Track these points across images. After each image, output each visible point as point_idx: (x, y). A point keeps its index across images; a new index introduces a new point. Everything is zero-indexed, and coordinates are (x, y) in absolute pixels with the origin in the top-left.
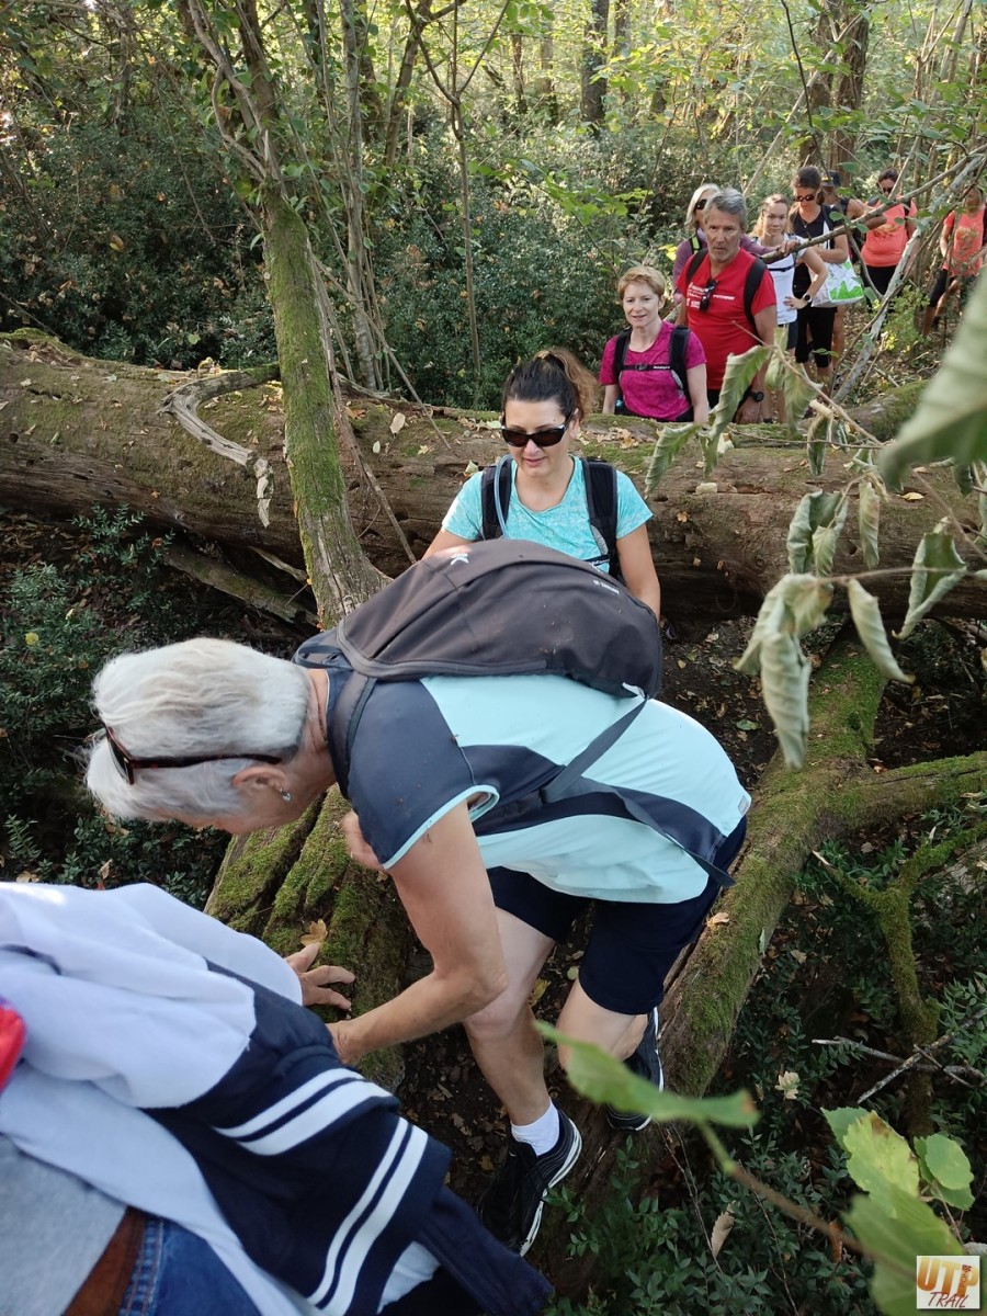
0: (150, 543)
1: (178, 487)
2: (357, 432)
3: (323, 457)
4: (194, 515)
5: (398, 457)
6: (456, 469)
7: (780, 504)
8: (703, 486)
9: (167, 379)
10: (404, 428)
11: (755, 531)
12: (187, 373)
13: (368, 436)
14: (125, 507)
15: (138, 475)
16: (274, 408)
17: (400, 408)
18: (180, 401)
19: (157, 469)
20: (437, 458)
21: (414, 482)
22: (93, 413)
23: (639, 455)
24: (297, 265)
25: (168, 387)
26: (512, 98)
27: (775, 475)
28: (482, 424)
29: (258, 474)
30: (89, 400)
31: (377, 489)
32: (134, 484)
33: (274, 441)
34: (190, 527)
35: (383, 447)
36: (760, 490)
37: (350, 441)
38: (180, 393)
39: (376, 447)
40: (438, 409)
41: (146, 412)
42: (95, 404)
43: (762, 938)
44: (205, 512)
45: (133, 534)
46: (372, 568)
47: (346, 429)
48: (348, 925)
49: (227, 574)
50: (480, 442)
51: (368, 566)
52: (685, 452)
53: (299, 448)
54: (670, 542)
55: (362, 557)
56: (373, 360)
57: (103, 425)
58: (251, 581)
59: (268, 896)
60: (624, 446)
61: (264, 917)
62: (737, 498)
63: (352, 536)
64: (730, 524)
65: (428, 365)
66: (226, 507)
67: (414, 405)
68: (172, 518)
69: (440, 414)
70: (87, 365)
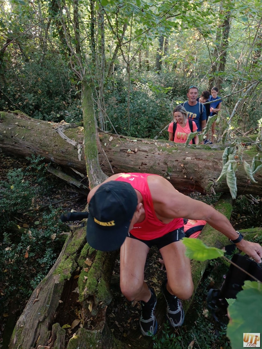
0: (45, 165)
1: (53, 151)
2: (101, 140)
3: (93, 145)
4: (56, 159)
5: (111, 147)
6: (125, 151)
7: (207, 163)
8: (187, 158)
9: (53, 125)
10: (112, 140)
11: (200, 170)
12: (58, 123)
13: (103, 141)
14: (39, 155)
15: (44, 148)
16: (80, 133)
17: (111, 135)
18: (59, 129)
19: (48, 146)
20: (121, 148)
21: (114, 153)
22: (33, 132)
23: (171, 150)
24: (89, 99)
25: (53, 126)
26: (138, 64)
27: (205, 156)
28: (132, 140)
29: (78, 148)
30: (32, 128)
31: (105, 154)
32: (42, 150)
33: (79, 141)
34: (55, 162)
35: (107, 144)
36: (202, 160)
37: (99, 142)
38: (60, 127)
39: (105, 144)
40: (121, 136)
41: (47, 132)
42: (34, 130)
43: (202, 272)
44: (60, 158)
45: (41, 162)
46: (103, 173)
47: (98, 139)
48: (99, 260)
49: (63, 174)
50: (131, 144)
51: (102, 173)
52: (183, 150)
53: (87, 143)
54: (179, 171)
55: (101, 170)
56: (103, 124)
57: (36, 135)
58: (69, 177)
59: (79, 251)
60: (167, 147)
61: (78, 257)
62: (196, 161)
63: (99, 165)
64: (194, 168)
65: (117, 126)
66: (65, 157)
67: (116, 135)
68: (51, 159)
69: (122, 137)
70: (32, 120)
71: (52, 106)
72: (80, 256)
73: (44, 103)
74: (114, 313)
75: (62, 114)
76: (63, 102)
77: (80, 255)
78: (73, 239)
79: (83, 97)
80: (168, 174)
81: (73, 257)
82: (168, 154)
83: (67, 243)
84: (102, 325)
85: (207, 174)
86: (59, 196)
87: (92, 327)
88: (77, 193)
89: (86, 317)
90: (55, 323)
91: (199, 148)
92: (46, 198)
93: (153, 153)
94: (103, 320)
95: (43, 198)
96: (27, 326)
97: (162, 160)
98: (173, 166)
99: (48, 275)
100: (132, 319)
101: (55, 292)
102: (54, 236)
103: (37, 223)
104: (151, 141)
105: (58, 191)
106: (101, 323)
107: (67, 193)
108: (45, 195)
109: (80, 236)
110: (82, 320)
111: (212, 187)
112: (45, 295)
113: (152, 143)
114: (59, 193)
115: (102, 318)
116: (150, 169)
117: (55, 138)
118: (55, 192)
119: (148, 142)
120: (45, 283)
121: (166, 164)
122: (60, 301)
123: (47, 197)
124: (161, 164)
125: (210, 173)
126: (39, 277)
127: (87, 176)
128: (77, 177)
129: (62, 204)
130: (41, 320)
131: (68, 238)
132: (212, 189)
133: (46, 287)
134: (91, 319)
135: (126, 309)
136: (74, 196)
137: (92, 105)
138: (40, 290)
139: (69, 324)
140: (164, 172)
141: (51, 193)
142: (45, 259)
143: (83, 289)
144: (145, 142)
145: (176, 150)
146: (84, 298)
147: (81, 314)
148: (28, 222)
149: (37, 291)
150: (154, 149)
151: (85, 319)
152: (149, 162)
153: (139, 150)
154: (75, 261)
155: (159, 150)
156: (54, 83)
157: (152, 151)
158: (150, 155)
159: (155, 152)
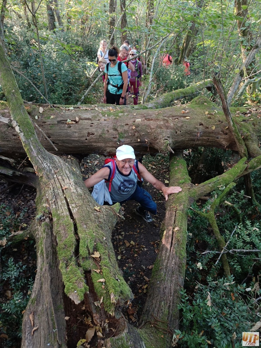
5: (44, 120)
6: (64, 122)
8: (137, 120)
10: (43, 111)
11: (153, 130)
20: (57, 119)
21: (51, 127)
27: (154, 115)
29: (14, 126)
36: (152, 120)
37: (28, 116)
39: (36, 117)
51: (46, 151)
54: (131, 136)
60: (111, 111)
61: (78, 260)
62: (147, 122)
64: (146, 129)
67: (45, 105)
77: (79, 256)
80: (120, 141)
81: (73, 263)
85: (161, 133)
93: (99, 120)
97: (111, 126)
98: (125, 131)
102: (4, 241)
104: (90, 107)
110: (97, 328)
111: (168, 146)
112: (44, 318)
113: (93, 109)
116: (99, 139)
120: (35, 304)
121: (116, 130)
124: (111, 131)
127: (29, 159)
132: (170, 148)
133: (40, 308)
138: (34, 315)
139: (83, 339)
149: (29, 318)
152: (96, 131)
153: (80, 119)
155: (104, 116)
157: (95, 117)
158: (95, 122)
159: (99, 118)
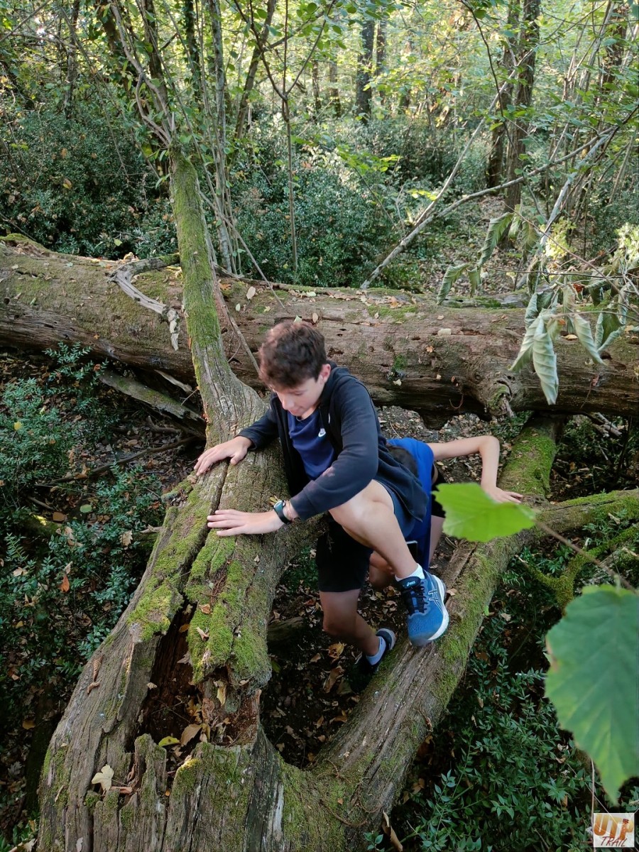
0: (93, 366)
1: (111, 333)
2: (226, 298)
3: (207, 311)
4: (121, 350)
5: (251, 314)
7: (490, 341)
8: (442, 331)
9: (104, 265)
10: (255, 296)
12: (117, 262)
13: (232, 300)
14: (78, 344)
15: (87, 325)
16: (173, 284)
17: (252, 284)
18: (121, 275)
19: (98, 320)
20: (276, 314)
21: (262, 329)
22: (58, 286)
23: (402, 312)
24: (191, 194)
25: (105, 270)
26: (312, 100)
27: (486, 324)
28: (304, 294)
29: (170, 319)
30: (55, 278)
31: (239, 332)
32: (83, 330)
33: (173, 303)
34: (117, 358)
35: (242, 307)
36: (477, 332)
37: (222, 303)
38: (121, 269)
39: (238, 307)
40: (276, 284)
41: (91, 285)
42: (59, 280)
44: (128, 348)
45: (83, 360)
46: (237, 380)
47: (219, 296)
49: (140, 387)
50: (303, 304)
51: (234, 377)
52: (430, 310)
53: (192, 305)
54: (422, 365)
55: (231, 372)
56: (231, 257)
57: (64, 293)
58: (155, 393)
59: (187, 566)
60: (392, 307)
61: (184, 580)
62: (463, 338)
63: (224, 360)
64: (459, 354)
65: (264, 262)
66: (142, 345)
67: (262, 283)
68: (107, 352)
69: (277, 288)
70: (53, 257)
71: (102, 220)
72: (190, 578)
73: (80, 214)
74: (282, 708)
75: (127, 237)
76: (127, 209)
77: (188, 575)
78: (171, 538)
79: (173, 190)
80: (396, 374)
81: (172, 581)
82: (394, 323)
83: (158, 551)
84: (252, 735)
85: (491, 367)
86: (134, 442)
87: (229, 740)
88: (178, 434)
89: (214, 717)
90: (141, 734)
91: (470, 306)
92: (102, 448)
93: (358, 324)
94: (253, 722)
95: (96, 449)
96: (76, 745)
97: (381, 339)
98: (408, 352)
99: (117, 627)
100: (325, 720)
101: (136, 665)
102: (127, 537)
103: (86, 508)
104: (351, 293)
105: (132, 431)
106: (250, 729)
107: (154, 433)
108: (100, 441)
109: (187, 532)
110: (204, 726)
111: (504, 399)
112: (113, 672)
113: (355, 299)
114: (133, 434)
115: (250, 717)
116: (351, 364)
117: (113, 298)
118: (124, 432)
119: (344, 297)
120: (111, 646)
121: (389, 347)
122: (151, 685)
123: (105, 445)
124: (379, 349)
125: (498, 365)
126: (98, 634)
127: (198, 388)
128: (175, 394)
129: (144, 460)
130: (107, 730)
131: (159, 540)
132: (506, 404)
133: (115, 654)
134: (227, 721)
135: (310, 698)
136: (172, 440)
137: (199, 209)
138: (101, 662)
139: (174, 737)
140: (385, 369)
141: (115, 435)
142: (109, 590)
143: (200, 654)
144: (337, 296)
145: (413, 312)
146: (204, 672)
147: (201, 713)
148: (65, 507)
149: (93, 664)
150: (359, 313)
151: (212, 722)
152: (348, 347)
153: (322, 318)
154: (179, 589)
155: (372, 315)
156: (102, 161)
157: (354, 317)
158: (350, 328)
159: (361, 320)
